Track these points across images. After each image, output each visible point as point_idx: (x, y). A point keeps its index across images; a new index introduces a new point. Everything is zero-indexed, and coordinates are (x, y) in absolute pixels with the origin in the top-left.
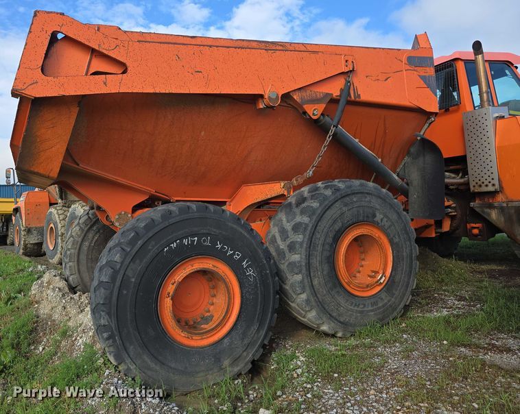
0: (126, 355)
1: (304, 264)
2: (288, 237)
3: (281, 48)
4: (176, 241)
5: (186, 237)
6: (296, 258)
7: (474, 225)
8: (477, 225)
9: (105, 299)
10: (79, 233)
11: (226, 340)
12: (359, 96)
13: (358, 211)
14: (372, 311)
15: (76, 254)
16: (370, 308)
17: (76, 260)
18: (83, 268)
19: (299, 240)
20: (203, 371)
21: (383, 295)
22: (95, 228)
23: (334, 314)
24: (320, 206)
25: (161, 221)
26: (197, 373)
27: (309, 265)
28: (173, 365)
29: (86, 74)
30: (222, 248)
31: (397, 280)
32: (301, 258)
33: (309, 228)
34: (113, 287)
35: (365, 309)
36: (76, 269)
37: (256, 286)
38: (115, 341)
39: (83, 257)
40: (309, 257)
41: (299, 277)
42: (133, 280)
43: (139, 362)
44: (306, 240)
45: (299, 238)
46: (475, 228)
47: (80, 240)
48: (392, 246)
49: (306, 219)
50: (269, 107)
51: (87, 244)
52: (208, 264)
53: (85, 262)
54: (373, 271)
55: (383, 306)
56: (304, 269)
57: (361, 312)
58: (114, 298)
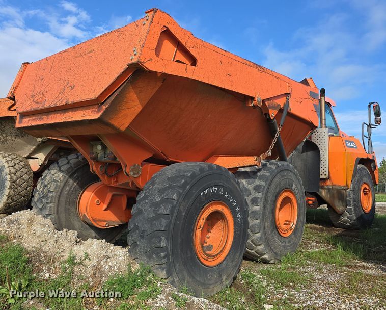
0: (174, 270)
1: (262, 212)
2: (251, 194)
3: (262, 70)
4: (207, 189)
5: (212, 187)
6: (257, 208)
7: (310, 199)
8: (312, 199)
9: (166, 226)
10: (62, 179)
11: (224, 262)
12: (290, 110)
13: (286, 182)
14: (289, 246)
15: (58, 196)
16: (288, 244)
17: (57, 201)
18: (62, 209)
19: (259, 196)
20: (213, 283)
21: (293, 236)
22: (75, 176)
23: (272, 247)
24: (271, 174)
25: (199, 173)
26: (210, 285)
27: (264, 213)
28: (198, 279)
29: (173, 60)
30: (228, 197)
31: (298, 227)
32: (260, 208)
33: (265, 189)
34: (172, 218)
35: (286, 245)
36: (55, 210)
37: (241, 225)
38: (168, 259)
39: (63, 200)
40: (264, 208)
41: (258, 222)
42: (184, 214)
43: (181, 276)
44: (263, 197)
45: (259, 195)
46: (310, 200)
47: (62, 184)
48: (298, 205)
49: (263, 183)
50: (255, 107)
51: (67, 188)
52: (219, 208)
53: (64, 203)
54: (287, 221)
55: (293, 243)
56: (261, 215)
57: (284, 247)
58: (171, 227)
